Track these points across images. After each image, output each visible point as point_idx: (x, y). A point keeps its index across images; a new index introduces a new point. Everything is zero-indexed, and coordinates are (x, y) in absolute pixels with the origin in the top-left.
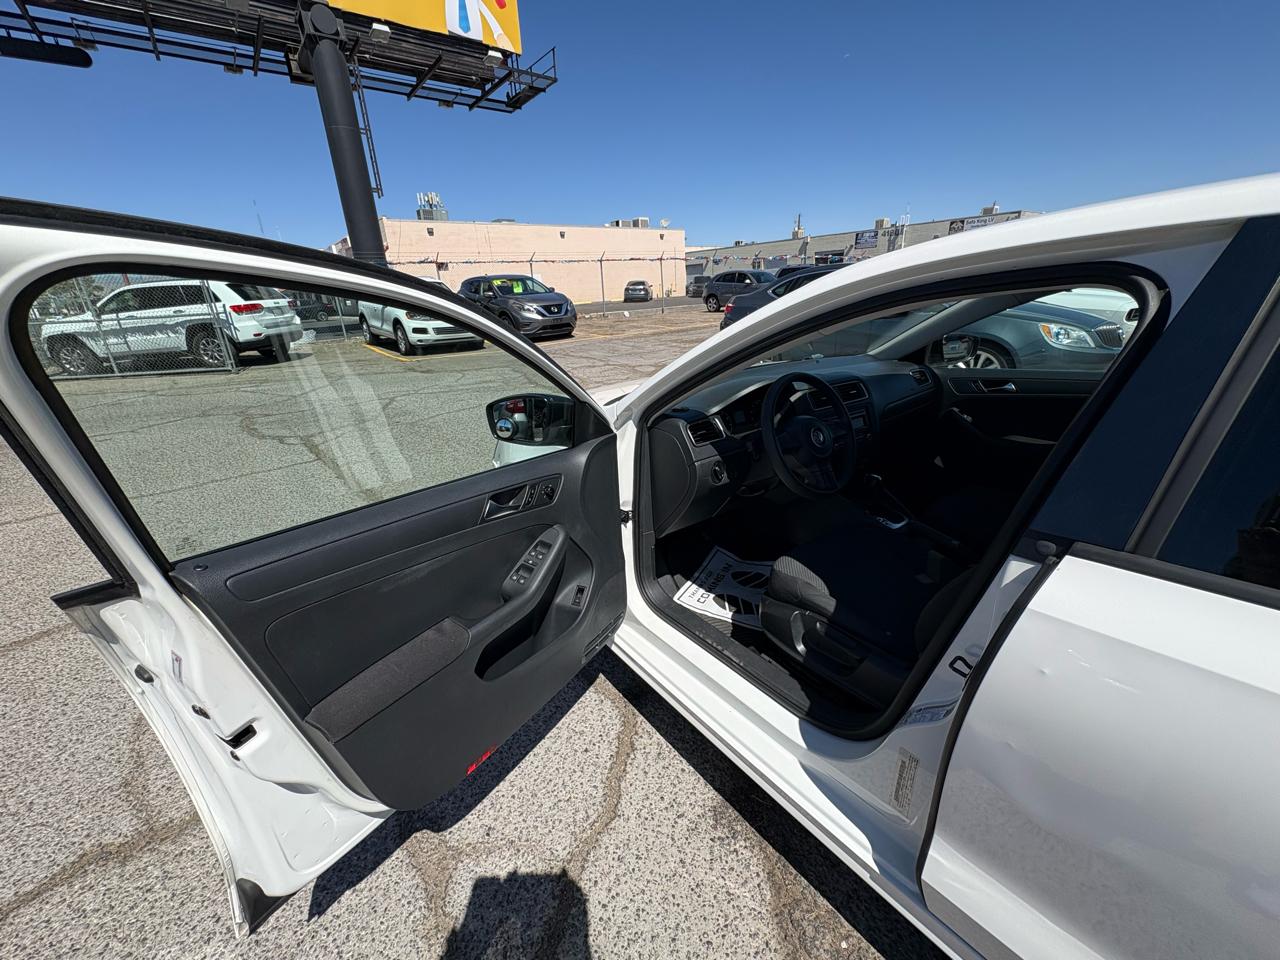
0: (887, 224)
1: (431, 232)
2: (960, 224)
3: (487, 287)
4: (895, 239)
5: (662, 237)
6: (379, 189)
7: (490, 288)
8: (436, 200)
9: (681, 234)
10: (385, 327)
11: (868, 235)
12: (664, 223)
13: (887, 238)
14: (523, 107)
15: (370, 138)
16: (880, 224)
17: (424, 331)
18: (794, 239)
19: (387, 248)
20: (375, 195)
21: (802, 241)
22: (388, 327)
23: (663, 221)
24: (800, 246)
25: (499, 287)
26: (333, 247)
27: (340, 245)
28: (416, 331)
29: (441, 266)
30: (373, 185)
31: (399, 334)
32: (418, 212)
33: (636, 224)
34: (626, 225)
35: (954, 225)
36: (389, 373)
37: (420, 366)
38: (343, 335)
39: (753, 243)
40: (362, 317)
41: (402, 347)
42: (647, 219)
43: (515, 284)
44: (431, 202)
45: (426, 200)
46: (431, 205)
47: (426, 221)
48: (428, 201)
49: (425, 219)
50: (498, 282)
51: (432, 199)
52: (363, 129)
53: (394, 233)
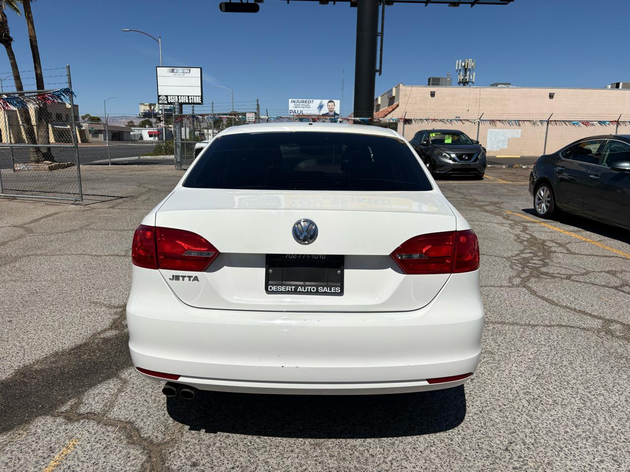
1: (433, 94)
6: (380, 71)
19: (398, 106)
29: (407, 121)
43: (447, 136)
44: (466, 67)
45: (463, 65)
46: (466, 69)
47: (433, 86)
48: (465, 66)
49: (432, 85)
50: (434, 135)
51: (468, 65)
52: (380, 33)
53: (406, 95)
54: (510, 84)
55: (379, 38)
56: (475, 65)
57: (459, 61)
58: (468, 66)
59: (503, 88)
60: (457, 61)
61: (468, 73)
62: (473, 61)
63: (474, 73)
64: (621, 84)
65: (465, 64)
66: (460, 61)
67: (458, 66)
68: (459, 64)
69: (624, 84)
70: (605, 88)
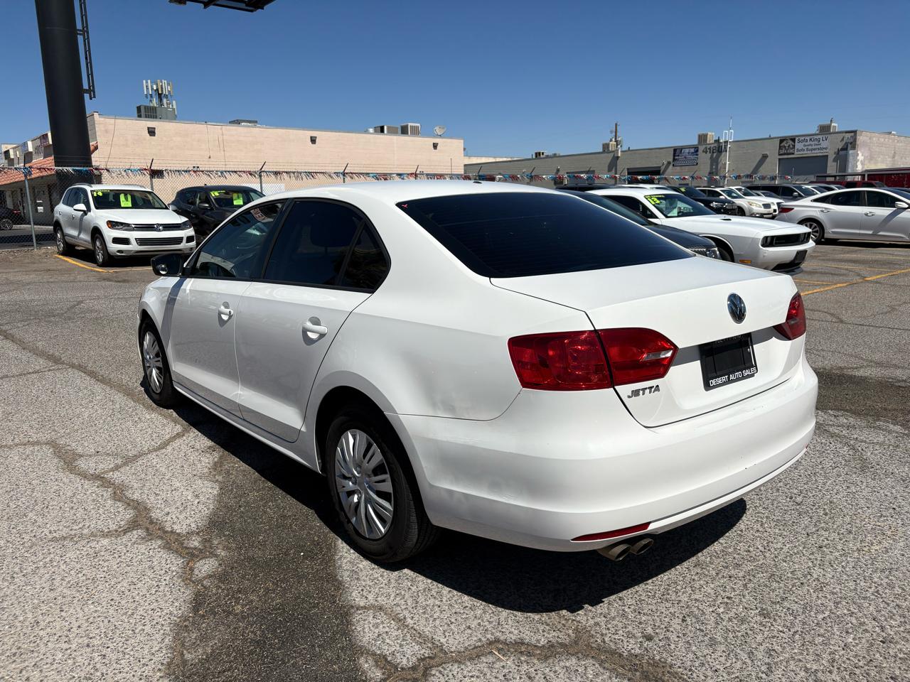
0: (710, 140)
1: (152, 132)
2: (791, 142)
3: (203, 198)
4: (718, 157)
5: (435, 146)
6: (91, 91)
7: (208, 200)
8: (167, 89)
9: (458, 144)
10: (82, 236)
11: (687, 150)
12: (438, 131)
13: (709, 155)
14: (265, 7)
15: (87, 41)
16: (702, 138)
17: (125, 241)
18: (604, 152)
19: (96, 148)
20: (86, 96)
21: (612, 155)
22: (85, 237)
23: (437, 128)
24: (609, 161)
25: (217, 199)
26: (30, 144)
27: (38, 142)
28: (116, 240)
29: (156, 174)
30: (86, 86)
31: (98, 243)
32: (139, 109)
33: (404, 131)
34: (392, 131)
35: (784, 144)
36: (80, 281)
37: (116, 277)
38: (33, 246)
39: (555, 155)
40: (57, 225)
41: (100, 258)
42: (419, 125)
43: (235, 196)
44: (160, 92)
45: (155, 88)
46: (160, 95)
47: (147, 119)
48: (157, 90)
49: (146, 117)
50: (217, 194)
51: (162, 88)
52: (80, 30)
53: (106, 131)
54: (256, 122)
55: (80, 38)
56: (172, 88)
57: (147, 82)
58: (162, 91)
59: (249, 126)
60: (144, 81)
61: (165, 101)
62: (168, 84)
63: (174, 102)
64: (385, 128)
65: (157, 86)
66: (149, 81)
67: (147, 89)
68: (148, 86)
69: (388, 128)
70: (366, 132)
